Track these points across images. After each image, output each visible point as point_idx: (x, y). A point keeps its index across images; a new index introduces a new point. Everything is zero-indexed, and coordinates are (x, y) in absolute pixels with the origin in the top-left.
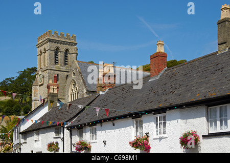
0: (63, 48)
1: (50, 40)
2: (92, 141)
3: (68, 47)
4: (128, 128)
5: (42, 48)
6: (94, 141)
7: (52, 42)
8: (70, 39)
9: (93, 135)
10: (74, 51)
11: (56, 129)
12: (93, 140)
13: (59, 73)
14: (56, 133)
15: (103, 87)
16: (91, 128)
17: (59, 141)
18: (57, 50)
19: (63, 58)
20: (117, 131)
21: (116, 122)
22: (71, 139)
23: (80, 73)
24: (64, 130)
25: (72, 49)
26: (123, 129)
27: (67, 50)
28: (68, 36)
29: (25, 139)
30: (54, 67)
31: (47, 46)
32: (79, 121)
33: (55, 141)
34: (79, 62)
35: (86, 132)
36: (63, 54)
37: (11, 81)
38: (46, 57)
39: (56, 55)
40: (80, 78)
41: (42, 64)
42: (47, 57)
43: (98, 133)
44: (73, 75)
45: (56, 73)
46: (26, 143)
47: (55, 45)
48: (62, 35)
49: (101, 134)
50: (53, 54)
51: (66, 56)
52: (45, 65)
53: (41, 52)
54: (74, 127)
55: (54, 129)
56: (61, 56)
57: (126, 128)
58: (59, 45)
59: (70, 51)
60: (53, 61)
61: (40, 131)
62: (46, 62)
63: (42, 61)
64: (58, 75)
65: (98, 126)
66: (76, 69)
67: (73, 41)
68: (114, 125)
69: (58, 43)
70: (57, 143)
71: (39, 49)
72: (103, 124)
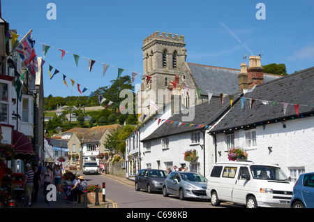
0: (171, 49)
1: (157, 42)
2: (249, 148)
3: (176, 48)
4: (309, 129)
5: (149, 51)
6: (252, 147)
7: (160, 43)
8: (178, 40)
9: (250, 141)
10: (183, 53)
11: (192, 135)
12: (249, 146)
13: (168, 76)
14: (192, 139)
15: (250, 84)
16: (247, 131)
17: (198, 149)
18: (165, 52)
19: (171, 61)
20: (290, 134)
21: (288, 123)
22: (216, 146)
23: (192, 75)
24: (204, 136)
25: (180, 50)
26: (300, 132)
27: (175, 52)
28: (176, 36)
29: (148, 147)
30: (162, 70)
31: (154, 48)
32: (226, 124)
33: (192, 148)
34: (189, 64)
35: (238, 137)
36: (171, 56)
37: (104, 90)
38: (153, 60)
39: (164, 57)
40: (192, 81)
41: (149, 68)
42: (155, 60)
43: (259, 138)
44: (183, 78)
45: (165, 76)
46: (150, 152)
47: (162, 47)
48: (170, 36)
49: (264, 139)
50: (161, 56)
51: (174, 59)
52: (152, 69)
53: (147, 54)
54: (221, 131)
55: (190, 135)
56: (169, 58)
57: (306, 130)
58: (167, 46)
59: (179, 53)
60: (161, 63)
61: (170, 138)
62: (154, 65)
63: (149, 65)
64: (166, 79)
65: (258, 129)
66: (187, 71)
67: (181, 42)
68: (284, 126)
69: (166, 44)
70: (195, 151)
71: (145, 52)
72: (267, 126)
